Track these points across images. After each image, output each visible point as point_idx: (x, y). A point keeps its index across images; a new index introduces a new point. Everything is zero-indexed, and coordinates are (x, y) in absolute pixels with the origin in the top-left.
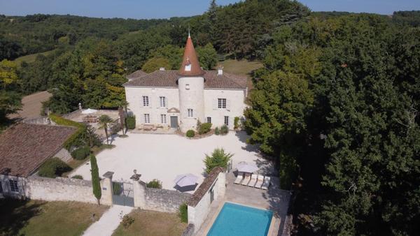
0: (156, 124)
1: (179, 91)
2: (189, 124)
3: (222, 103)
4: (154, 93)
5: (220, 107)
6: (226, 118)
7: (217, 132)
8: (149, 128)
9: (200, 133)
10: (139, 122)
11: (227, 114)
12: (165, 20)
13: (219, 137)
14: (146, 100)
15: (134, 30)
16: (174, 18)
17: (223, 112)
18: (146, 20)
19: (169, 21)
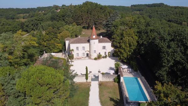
0: (81, 57)
1: (90, 44)
2: (95, 55)
3: (104, 48)
4: (80, 46)
5: (103, 49)
6: (105, 52)
7: (103, 57)
8: (79, 58)
9: (98, 58)
10: (75, 56)
11: (105, 51)
12: (34, 9)
13: (105, 59)
14: (77, 48)
15: (20, 14)
16: (38, 7)
17: (104, 51)
18: (25, 8)
19: (36, 9)
